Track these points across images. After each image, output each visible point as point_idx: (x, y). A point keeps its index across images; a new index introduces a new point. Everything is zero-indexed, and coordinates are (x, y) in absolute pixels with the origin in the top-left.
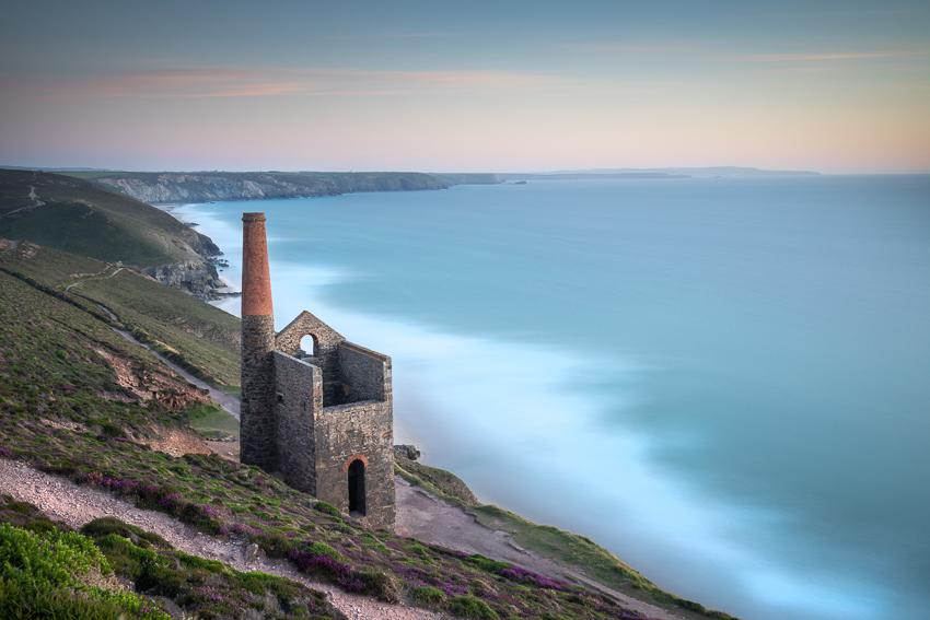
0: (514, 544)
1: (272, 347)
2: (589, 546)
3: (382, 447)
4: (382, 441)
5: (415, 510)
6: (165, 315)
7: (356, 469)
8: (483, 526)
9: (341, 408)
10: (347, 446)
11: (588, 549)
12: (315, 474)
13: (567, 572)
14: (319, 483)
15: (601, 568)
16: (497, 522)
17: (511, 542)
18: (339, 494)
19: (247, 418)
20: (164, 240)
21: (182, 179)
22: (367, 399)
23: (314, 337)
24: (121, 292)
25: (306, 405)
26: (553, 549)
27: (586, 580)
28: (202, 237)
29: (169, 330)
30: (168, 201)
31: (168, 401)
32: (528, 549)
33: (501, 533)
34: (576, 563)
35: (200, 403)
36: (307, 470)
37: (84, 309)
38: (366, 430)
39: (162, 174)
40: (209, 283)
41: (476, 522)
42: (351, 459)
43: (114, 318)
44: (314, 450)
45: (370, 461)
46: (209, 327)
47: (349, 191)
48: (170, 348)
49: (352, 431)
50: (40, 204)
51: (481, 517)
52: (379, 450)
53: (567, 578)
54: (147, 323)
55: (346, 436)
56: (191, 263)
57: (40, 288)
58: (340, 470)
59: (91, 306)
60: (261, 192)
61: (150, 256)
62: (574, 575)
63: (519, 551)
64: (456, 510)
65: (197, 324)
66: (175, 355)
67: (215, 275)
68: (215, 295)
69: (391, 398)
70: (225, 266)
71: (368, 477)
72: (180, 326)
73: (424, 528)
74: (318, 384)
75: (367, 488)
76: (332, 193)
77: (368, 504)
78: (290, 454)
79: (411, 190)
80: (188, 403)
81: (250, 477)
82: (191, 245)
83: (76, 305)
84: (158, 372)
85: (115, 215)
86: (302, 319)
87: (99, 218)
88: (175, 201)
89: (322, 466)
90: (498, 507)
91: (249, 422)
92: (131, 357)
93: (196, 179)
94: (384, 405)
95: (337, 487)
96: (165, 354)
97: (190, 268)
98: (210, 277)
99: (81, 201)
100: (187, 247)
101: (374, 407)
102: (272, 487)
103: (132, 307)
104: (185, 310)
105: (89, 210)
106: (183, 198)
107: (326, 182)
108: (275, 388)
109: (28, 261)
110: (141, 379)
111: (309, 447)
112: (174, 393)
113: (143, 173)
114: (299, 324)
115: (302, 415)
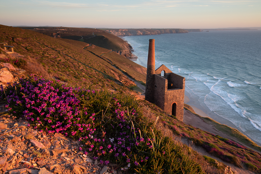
0: (215, 129)
1: (154, 73)
2: (237, 132)
3: (181, 100)
4: (181, 99)
5: (187, 116)
6: (121, 62)
7: (174, 106)
8: (206, 123)
9: (172, 90)
10: (172, 99)
11: (237, 133)
12: (164, 106)
13: (232, 138)
14: (165, 108)
15: (242, 139)
16: (210, 122)
17: (214, 128)
18: (169, 111)
19: (147, 90)
20: (120, 45)
21: (124, 30)
22: (178, 88)
23: (165, 71)
24: (112, 57)
25: (163, 88)
26: (227, 132)
27: (238, 142)
28: (128, 44)
29: (123, 66)
30: (121, 36)
31: (126, 83)
32: (220, 131)
33: (211, 125)
34: (234, 136)
35: (133, 85)
36: (162, 104)
37: (105, 60)
38: (178, 96)
39: (120, 29)
40: (130, 55)
41: (204, 121)
42: (173, 103)
43: (111, 63)
44: (164, 100)
45: (178, 103)
46: (130, 66)
47: (163, 33)
48: (124, 71)
49: (174, 96)
50: (95, 36)
51: (205, 120)
52: (180, 101)
53: (232, 140)
54: (118, 64)
55: (172, 97)
56: (126, 50)
57: (96, 55)
58: (170, 105)
59: (107, 60)
60: (142, 34)
61: (117, 49)
62: (234, 140)
63: (217, 131)
64: (198, 118)
65: (128, 65)
66: (125, 72)
67: (131, 53)
68: (131, 58)
69: (184, 88)
70: (133, 51)
71: (177, 107)
72: (124, 65)
73: (190, 121)
74: (166, 83)
75: (176, 110)
76: (159, 34)
77: (177, 114)
78: (157, 100)
79: (178, 33)
80: (130, 84)
81: (154, 107)
82: (126, 46)
83: (104, 59)
84: (123, 76)
85: (110, 39)
86: (162, 67)
87: (107, 39)
88: (122, 36)
89: (166, 104)
90: (209, 118)
91: (148, 91)
92: (118, 73)
93: (127, 30)
94: (182, 90)
95: (169, 109)
96: (123, 72)
97: (126, 51)
98: (130, 54)
99: (103, 35)
100: (125, 47)
101: (180, 90)
102: (159, 110)
103: (114, 60)
104: (125, 61)
105: (105, 37)
106: (124, 35)
107: (157, 31)
108: (154, 83)
109: (93, 49)
110: (120, 78)
111: (163, 99)
112: (127, 82)
113: (116, 29)
114: (161, 68)
115: (162, 91)
